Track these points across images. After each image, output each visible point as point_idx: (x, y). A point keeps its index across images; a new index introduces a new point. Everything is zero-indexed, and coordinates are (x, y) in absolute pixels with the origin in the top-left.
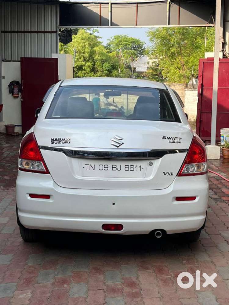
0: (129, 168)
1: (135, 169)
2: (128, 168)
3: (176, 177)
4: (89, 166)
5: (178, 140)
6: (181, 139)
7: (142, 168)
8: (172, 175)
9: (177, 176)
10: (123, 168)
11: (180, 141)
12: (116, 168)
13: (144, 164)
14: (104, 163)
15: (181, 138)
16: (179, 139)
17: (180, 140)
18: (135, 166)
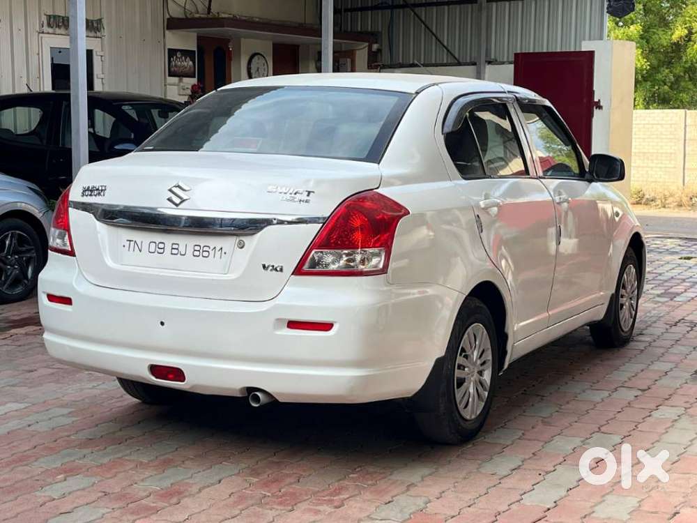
0: (201, 251)
1: (212, 253)
2: (199, 251)
3: (292, 276)
4: (132, 243)
5: (304, 197)
6: (312, 194)
7: (223, 252)
8: (281, 270)
9: (292, 274)
10: (190, 250)
11: (308, 198)
12: (177, 249)
13: (228, 243)
14: (158, 238)
15: (313, 192)
16: (307, 193)
17: (308, 195)
18: (212, 248)
